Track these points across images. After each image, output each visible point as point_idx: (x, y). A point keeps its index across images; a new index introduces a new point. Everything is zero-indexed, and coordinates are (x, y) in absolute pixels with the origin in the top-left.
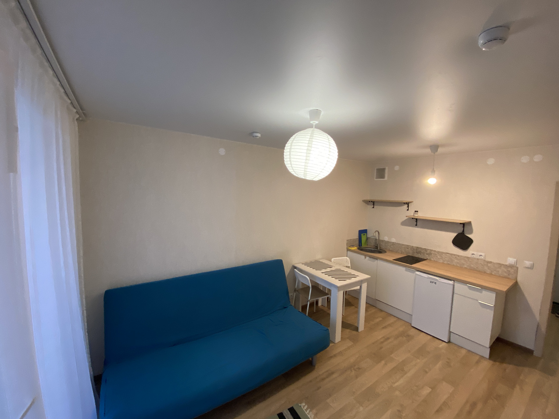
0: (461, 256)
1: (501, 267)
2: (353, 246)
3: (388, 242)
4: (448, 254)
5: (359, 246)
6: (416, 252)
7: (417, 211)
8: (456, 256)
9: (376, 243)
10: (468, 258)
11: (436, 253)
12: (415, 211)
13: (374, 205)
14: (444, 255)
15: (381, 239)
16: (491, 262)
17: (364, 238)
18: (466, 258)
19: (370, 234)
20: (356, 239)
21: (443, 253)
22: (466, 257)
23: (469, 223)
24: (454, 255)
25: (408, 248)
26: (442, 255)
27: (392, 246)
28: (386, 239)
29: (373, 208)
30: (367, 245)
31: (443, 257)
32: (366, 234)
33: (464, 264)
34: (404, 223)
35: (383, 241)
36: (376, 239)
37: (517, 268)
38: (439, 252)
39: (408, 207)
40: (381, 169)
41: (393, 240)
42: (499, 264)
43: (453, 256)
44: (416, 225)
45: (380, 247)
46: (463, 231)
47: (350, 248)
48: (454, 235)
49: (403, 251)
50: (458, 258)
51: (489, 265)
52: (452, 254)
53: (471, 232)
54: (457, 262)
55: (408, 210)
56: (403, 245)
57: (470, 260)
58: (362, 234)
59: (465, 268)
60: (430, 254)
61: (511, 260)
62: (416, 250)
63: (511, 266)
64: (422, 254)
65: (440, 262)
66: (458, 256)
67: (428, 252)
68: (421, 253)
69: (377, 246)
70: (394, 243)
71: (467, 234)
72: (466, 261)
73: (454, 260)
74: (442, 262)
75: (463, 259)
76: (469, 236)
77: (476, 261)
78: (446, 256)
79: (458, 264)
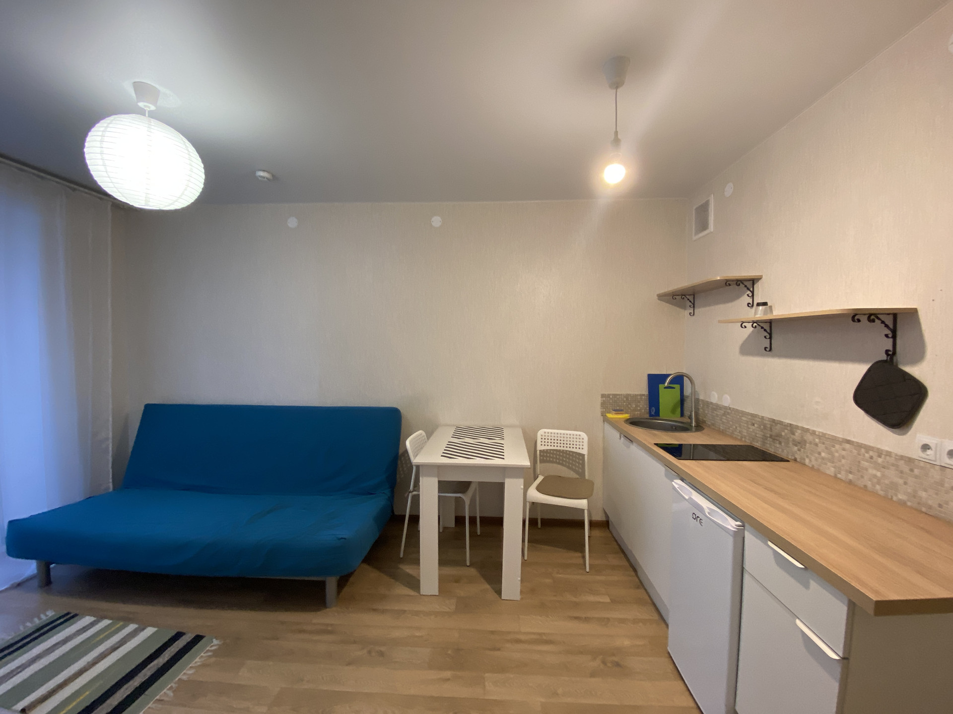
0: (889, 454)
2: (618, 411)
3: (717, 407)
4: (847, 446)
8: (872, 453)
10: (910, 460)
11: (817, 441)
13: (693, 305)
14: (837, 446)
15: (706, 398)
17: (668, 397)
18: (902, 463)
21: (834, 440)
22: (902, 458)
23: (912, 314)
24: (868, 448)
26: (834, 446)
27: (724, 419)
29: (693, 314)
31: (837, 454)
32: (677, 387)
33: (894, 486)
34: (745, 348)
35: (709, 404)
38: (822, 436)
39: (753, 295)
40: (702, 205)
41: (727, 401)
43: (862, 451)
44: (771, 348)
46: (893, 352)
47: (609, 415)
48: (857, 371)
50: (880, 460)
52: (859, 446)
53: (919, 355)
54: (875, 476)
55: (752, 305)
56: (744, 414)
57: (916, 471)
58: (659, 386)
59: (903, 503)
60: (801, 443)
64: (783, 444)
65: (828, 472)
66: (880, 453)
67: (798, 436)
68: (781, 440)
70: (727, 408)
71: (906, 364)
72: (902, 472)
73: (867, 469)
74: (832, 474)
75: (893, 465)
76: (915, 371)
77: (936, 475)
78: (844, 453)
79: (879, 483)
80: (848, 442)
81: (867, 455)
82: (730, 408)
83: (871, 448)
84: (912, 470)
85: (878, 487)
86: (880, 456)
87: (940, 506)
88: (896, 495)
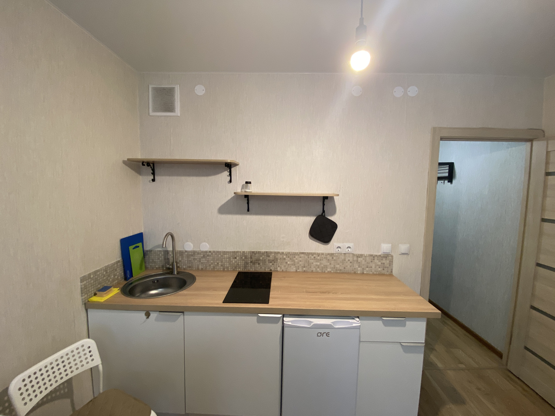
0: (323, 254)
1: (374, 259)
2: (105, 289)
3: (194, 253)
4: (302, 255)
5: (126, 279)
6: (251, 262)
7: (250, 183)
8: (315, 256)
9: (167, 260)
10: (332, 255)
11: (285, 257)
12: (247, 183)
13: (153, 174)
14: (297, 257)
15: (178, 248)
16: (361, 256)
17: (136, 255)
19: (150, 244)
20: (114, 264)
21: (295, 254)
22: (328, 254)
24: (313, 254)
25: (236, 258)
26: (295, 257)
27: (203, 260)
28: (189, 247)
29: (153, 180)
30: (146, 268)
31: (296, 261)
32: (140, 244)
33: (326, 267)
34: (224, 210)
35: (181, 253)
36: (167, 252)
37: (392, 256)
38: (288, 254)
39: (230, 175)
40: (164, 89)
41: (205, 247)
42: (371, 255)
43: (310, 255)
44: (248, 210)
45: (178, 267)
46: (324, 211)
47: (95, 299)
48: (309, 221)
49: (227, 265)
50: (319, 258)
51: (360, 259)
52: (308, 254)
53: (334, 212)
54: (317, 265)
55: (230, 181)
56: (225, 253)
57: (334, 258)
58: (131, 248)
59: (330, 272)
60: (275, 260)
61: (385, 248)
62: (251, 258)
63: (386, 256)
64: (261, 264)
65: (292, 270)
66: (318, 255)
67: (272, 257)
68: (259, 262)
69: (171, 267)
70: (206, 252)
71: (329, 216)
72: (329, 260)
73: (313, 263)
74: (295, 271)
75: (325, 258)
76: (332, 218)
77: (342, 257)
78: (301, 259)
79: (318, 268)
80: (303, 253)
81: (312, 257)
82: (210, 252)
83: (315, 253)
84: (333, 258)
85: (318, 269)
87: (344, 268)
88: (327, 270)
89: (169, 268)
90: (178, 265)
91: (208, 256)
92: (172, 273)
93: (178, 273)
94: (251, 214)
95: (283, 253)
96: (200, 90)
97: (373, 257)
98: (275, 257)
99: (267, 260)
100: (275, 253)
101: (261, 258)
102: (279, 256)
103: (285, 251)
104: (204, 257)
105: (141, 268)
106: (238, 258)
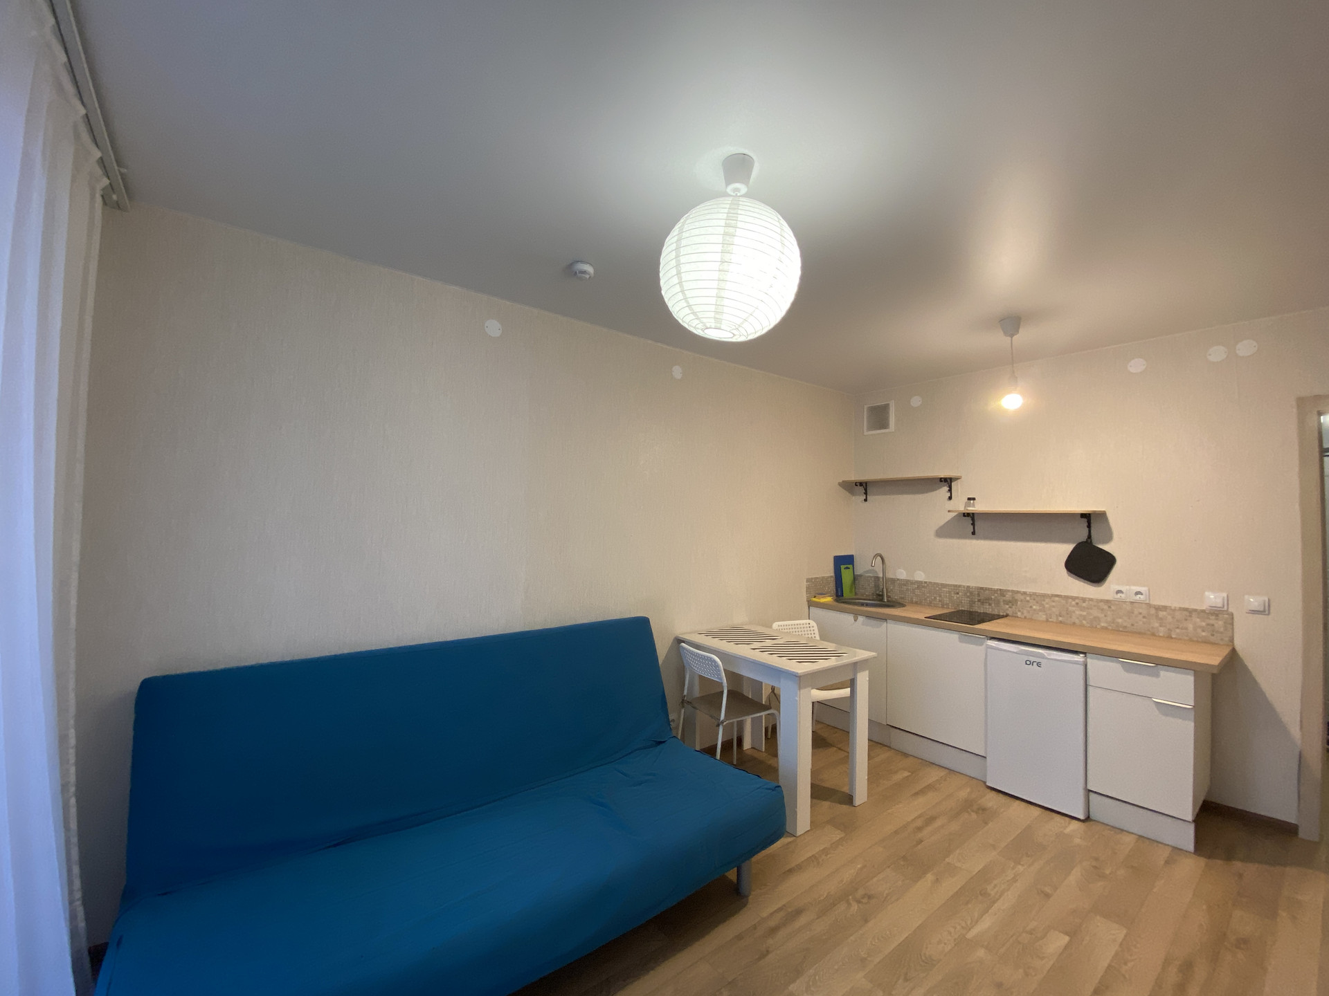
0: (1091, 600)
1: (1191, 616)
2: (822, 594)
3: (907, 582)
4: (1057, 599)
5: (837, 596)
6: (979, 601)
7: (974, 499)
8: (1077, 601)
9: (877, 586)
10: (1107, 602)
11: (1028, 598)
12: (969, 499)
13: (866, 493)
14: (1047, 600)
15: (890, 575)
16: (1165, 608)
17: (847, 576)
18: (1101, 604)
19: (861, 567)
20: (828, 577)
21: (1044, 596)
22: (1102, 601)
23: (1102, 516)
24: (1074, 598)
25: (958, 593)
27: (917, 592)
28: (902, 574)
29: (866, 500)
30: (856, 594)
31: (1047, 606)
32: (850, 566)
33: (1097, 619)
34: (943, 532)
35: (893, 581)
36: (877, 578)
37: (1232, 614)
38: (1033, 595)
39: (950, 490)
40: (878, 407)
41: (920, 576)
42: (1186, 609)
43: (1070, 600)
44: (973, 533)
45: (888, 597)
46: (1090, 537)
47: (814, 599)
48: (1067, 548)
49: (946, 600)
50: (1084, 605)
51: (1161, 614)
52: (1067, 597)
53: (1109, 538)
54: (1081, 615)
55: (950, 498)
56: (944, 586)
57: (1113, 608)
58: (843, 567)
59: (1106, 628)
60: (1012, 602)
61: (1213, 598)
62: (979, 595)
63: (1215, 613)
64: (993, 605)
65: (1041, 619)
66: (1084, 600)
67: (1008, 597)
68: (990, 602)
69: (881, 593)
70: (921, 582)
71: (1100, 543)
72: (1102, 610)
73: (1074, 612)
74: (1045, 619)
75: (1095, 606)
76: (1106, 547)
77: (1128, 607)
78: (1054, 604)
79: (1084, 619)
80: (1057, 596)
81: (1073, 603)
82: (926, 582)
83: (1077, 598)
84: (1110, 607)
85: (1084, 622)
86: (1084, 602)
87: (1132, 625)
88: (1099, 624)
89: (879, 595)
90: (889, 594)
91: (924, 587)
92: (882, 600)
93: (888, 601)
94: (978, 538)
95: (1025, 593)
96: (916, 401)
97: (1190, 612)
98: (1013, 598)
99: (1002, 600)
100: (1013, 591)
101: (993, 597)
102: (1019, 597)
103: (1029, 590)
104: (918, 588)
105: (851, 591)
106: (960, 594)
